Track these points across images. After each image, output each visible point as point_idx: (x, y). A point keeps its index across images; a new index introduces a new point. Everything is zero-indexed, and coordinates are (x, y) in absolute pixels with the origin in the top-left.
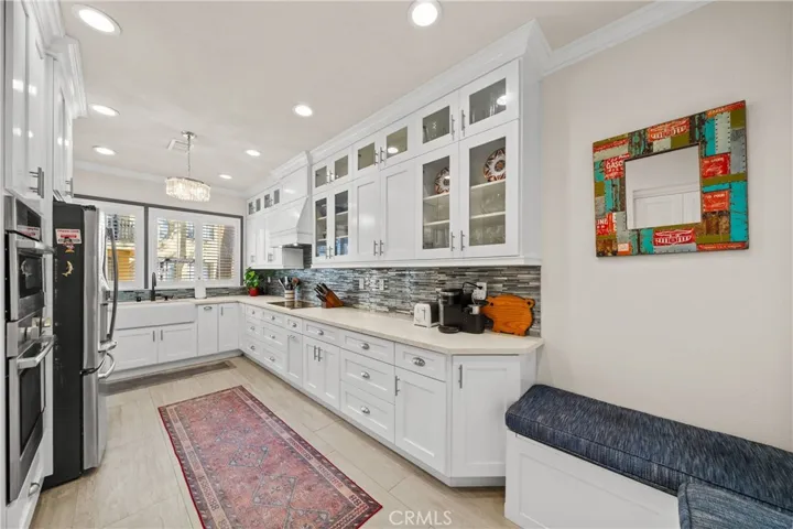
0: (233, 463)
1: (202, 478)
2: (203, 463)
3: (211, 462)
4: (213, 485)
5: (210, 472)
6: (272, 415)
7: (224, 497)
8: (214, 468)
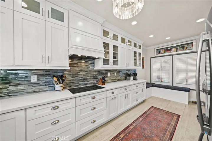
0: (159, 127)
1: (169, 131)
2: (165, 134)
3: (163, 132)
4: (168, 128)
5: (166, 130)
6: (131, 125)
7: (169, 124)
8: (164, 130)
